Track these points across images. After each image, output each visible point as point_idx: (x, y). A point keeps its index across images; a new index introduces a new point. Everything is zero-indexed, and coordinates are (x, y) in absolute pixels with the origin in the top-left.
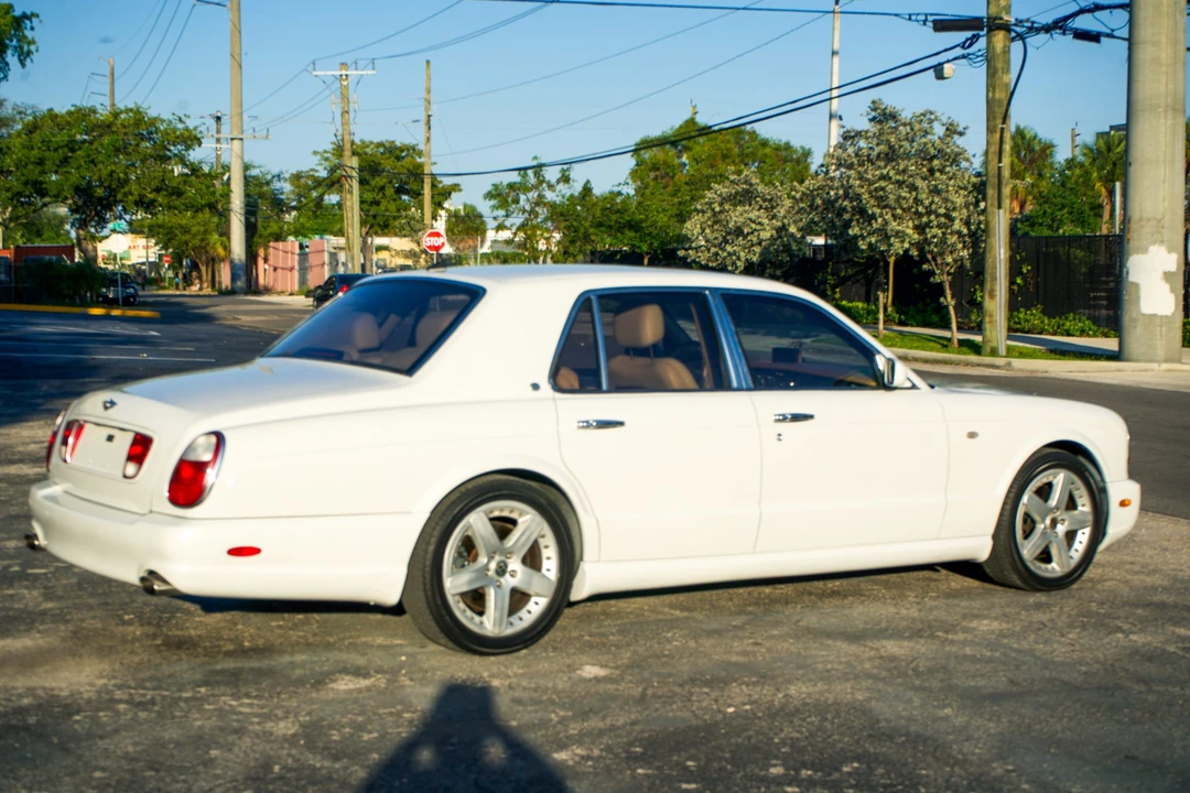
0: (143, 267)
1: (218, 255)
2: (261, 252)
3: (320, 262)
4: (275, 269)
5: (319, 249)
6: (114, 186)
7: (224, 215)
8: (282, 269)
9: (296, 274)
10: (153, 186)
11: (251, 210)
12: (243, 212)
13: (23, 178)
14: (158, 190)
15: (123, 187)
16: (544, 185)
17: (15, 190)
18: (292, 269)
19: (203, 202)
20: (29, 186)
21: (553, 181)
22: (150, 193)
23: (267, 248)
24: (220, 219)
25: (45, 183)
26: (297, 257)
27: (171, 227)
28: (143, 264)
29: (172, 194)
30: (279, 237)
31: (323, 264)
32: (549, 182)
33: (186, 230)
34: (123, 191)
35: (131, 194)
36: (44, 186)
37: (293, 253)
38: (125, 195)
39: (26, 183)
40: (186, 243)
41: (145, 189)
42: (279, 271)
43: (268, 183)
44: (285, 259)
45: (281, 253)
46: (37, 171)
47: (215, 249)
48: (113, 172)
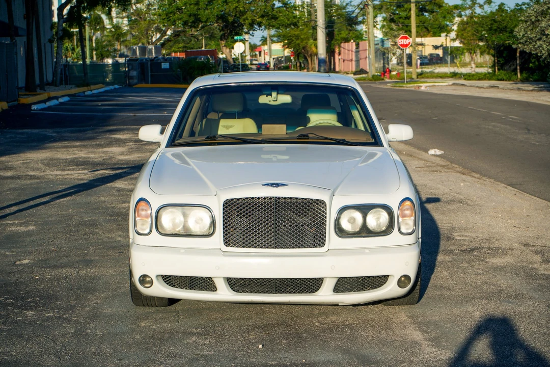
0: (283, 59)
1: (313, 51)
2: (337, 50)
3: (365, 57)
4: (344, 61)
5: (364, 49)
6: (238, 15)
7: (315, 28)
8: (347, 60)
9: (354, 63)
10: (260, 14)
11: (330, 26)
12: (324, 26)
13: (188, 13)
14: (263, 16)
15: (243, 15)
16: (476, 5)
17: (185, 19)
18: (352, 60)
19: (289, 22)
20: (192, 17)
21: (482, 3)
22: (258, 18)
23: (340, 47)
24: (313, 31)
25: (199, 15)
26: (354, 54)
27: (290, 36)
28: (282, 57)
29: (272, 18)
30: (347, 40)
31: (366, 57)
32: (479, 4)
33: (298, 37)
34: (243, 17)
35: (247, 19)
36: (199, 16)
37: (352, 51)
38: (244, 20)
39: (190, 16)
40: (299, 44)
41: (255, 16)
42: (346, 62)
43: (344, 8)
44: (348, 54)
45: (346, 51)
46: (196, 8)
47: (311, 48)
48: (237, 7)
